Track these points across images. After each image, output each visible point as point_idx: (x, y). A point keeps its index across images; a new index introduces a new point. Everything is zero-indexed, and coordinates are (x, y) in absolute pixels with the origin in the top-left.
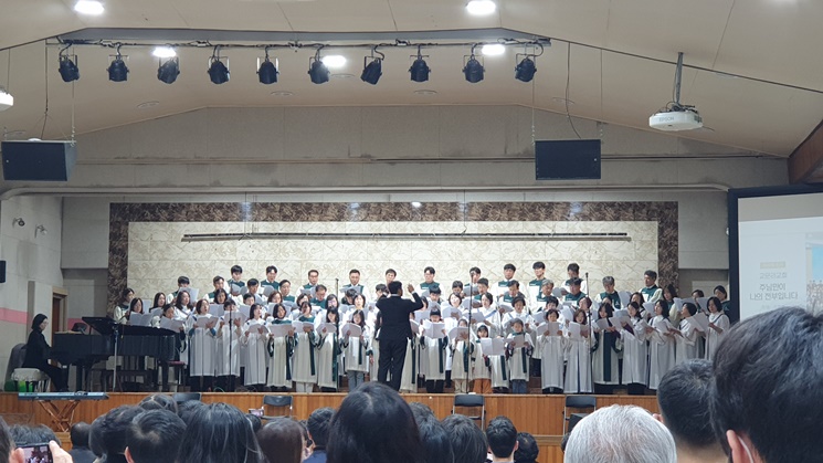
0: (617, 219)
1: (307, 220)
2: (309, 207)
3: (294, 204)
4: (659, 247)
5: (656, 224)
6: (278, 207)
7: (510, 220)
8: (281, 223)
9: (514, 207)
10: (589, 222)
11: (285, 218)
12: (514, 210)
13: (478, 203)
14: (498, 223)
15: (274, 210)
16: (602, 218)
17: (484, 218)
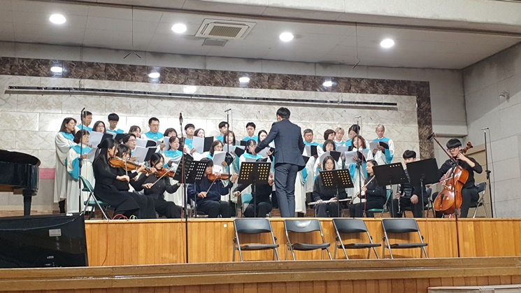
0: (386, 93)
1: (132, 80)
2: (133, 69)
3: (118, 65)
4: (418, 116)
5: (415, 98)
6: (103, 67)
7: (305, 90)
8: (107, 82)
9: (308, 80)
10: (365, 95)
11: (110, 77)
12: (308, 82)
13: (280, 75)
14: (296, 92)
15: (99, 69)
16: (375, 92)
17: (284, 87)
